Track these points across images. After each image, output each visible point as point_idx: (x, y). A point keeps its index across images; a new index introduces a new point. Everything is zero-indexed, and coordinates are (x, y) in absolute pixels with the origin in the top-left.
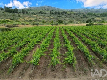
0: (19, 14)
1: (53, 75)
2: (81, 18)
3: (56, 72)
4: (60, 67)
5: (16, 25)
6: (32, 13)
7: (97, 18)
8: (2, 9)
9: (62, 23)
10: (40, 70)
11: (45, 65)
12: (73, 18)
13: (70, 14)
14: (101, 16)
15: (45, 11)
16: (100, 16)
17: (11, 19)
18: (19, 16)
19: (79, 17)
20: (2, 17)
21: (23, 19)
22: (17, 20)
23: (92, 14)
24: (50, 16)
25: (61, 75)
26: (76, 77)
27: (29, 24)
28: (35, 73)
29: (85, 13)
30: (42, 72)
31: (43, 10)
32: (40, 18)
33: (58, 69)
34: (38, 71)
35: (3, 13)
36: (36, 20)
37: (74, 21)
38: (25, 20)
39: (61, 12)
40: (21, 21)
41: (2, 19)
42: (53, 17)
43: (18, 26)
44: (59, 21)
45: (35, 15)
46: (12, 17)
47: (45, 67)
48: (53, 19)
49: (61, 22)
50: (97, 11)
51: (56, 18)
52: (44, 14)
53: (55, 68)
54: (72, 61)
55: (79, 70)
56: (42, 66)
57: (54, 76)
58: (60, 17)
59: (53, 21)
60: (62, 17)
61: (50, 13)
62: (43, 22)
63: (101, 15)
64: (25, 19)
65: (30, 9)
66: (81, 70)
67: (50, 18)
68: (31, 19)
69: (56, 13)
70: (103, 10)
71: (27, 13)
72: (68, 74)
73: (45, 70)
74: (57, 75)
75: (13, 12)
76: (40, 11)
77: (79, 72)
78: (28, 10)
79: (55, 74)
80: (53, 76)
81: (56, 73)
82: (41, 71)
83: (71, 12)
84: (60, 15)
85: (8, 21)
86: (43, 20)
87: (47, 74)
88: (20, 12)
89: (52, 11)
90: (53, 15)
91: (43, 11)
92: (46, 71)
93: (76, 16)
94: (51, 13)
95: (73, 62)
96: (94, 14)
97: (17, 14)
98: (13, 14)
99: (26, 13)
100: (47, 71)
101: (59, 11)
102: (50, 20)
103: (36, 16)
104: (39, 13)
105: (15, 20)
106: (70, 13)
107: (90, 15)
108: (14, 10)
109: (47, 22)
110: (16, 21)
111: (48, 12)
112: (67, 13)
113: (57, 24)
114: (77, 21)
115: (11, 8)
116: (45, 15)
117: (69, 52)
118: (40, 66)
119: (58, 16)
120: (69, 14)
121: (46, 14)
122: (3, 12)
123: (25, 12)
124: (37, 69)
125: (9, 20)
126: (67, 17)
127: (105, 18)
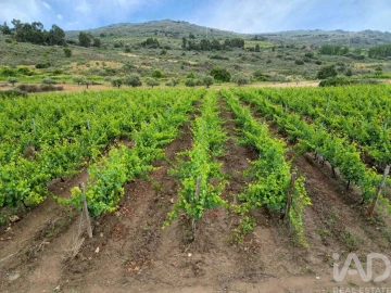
0: (70, 47)
1: (187, 265)
2: (299, 63)
3: (206, 250)
4: (224, 226)
5: (55, 83)
6: (117, 46)
7: (358, 65)
8: (6, 31)
9: (228, 81)
10: (122, 242)
11: (151, 216)
12: (269, 62)
13: (258, 49)
14: (370, 56)
15: (166, 39)
16: (367, 56)
17: (39, 67)
18: (68, 54)
19: (290, 59)
20: (6, 58)
21: (81, 67)
22: (58, 69)
23: (337, 49)
24: (184, 55)
25: (228, 264)
26: (310, 272)
27: (102, 82)
28: (95, 256)
29: (311, 46)
30: (132, 247)
31: (159, 34)
32: (144, 64)
33: (212, 234)
34: (115, 244)
35: (9, 45)
36: (129, 68)
37: (273, 74)
38: (88, 69)
39: (222, 42)
40: (75, 73)
41: (6, 64)
42: (192, 59)
43: (60, 89)
44: (217, 72)
45: (128, 51)
46: (40, 60)
47: (152, 228)
48: (195, 66)
49: (222, 76)
50: (356, 41)
51: (207, 63)
52: (159, 51)
53: (201, 232)
54: (281, 198)
55: (319, 238)
56: (136, 219)
57: (195, 269)
58: (221, 58)
59: (195, 73)
60: (226, 59)
61: (184, 46)
62: (158, 75)
63: (371, 53)
64: (88, 66)
65: (108, 33)
66: (331, 241)
67: (184, 63)
68: (111, 65)
69: (205, 46)
70: (378, 37)
71: (97, 44)
72: (265, 258)
73: (151, 238)
74: (208, 260)
75: (48, 40)
76: (145, 40)
77: (323, 248)
78: (102, 35)
79: (198, 256)
80: (188, 271)
81: (206, 255)
82: (129, 244)
83: (262, 44)
84: (218, 53)
85: (25, 72)
86: (157, 69)
87: (157, 259)
88: (71, 42)
89: (188, 39)
90: (192, 52)
91: (159, 40)
92: (152, 244)
93: (280, 57)
94: (187, 45)
95: (287, 202)
96: (346, 51)
97: (60, 50)
98: (48, 48)
99: (94, 45)
100: (158, 245)
101: (216, 38)
102: (182, 68)
103: (130, 55)
104: (144, 44)
105: (52, 69)
106: (258, 46)
107: (330, 54)
108: (52, 32)
109: (170, 75)
110: (57, 73)
111: (177, 43)
112: (245, 46)
113: (208, 83)
114: (284, 73)
115: (38, 28)
116: (164, 53)
117: (264, 158)
118: (126, 223)
119: (213, 55)
120: (251, 50)
121: (168, 48)
122: (10, 42)
123: (92, 43)
124: (109, 235)
125: (31, 68)
126: (244, 59)
127: (385, 64)
